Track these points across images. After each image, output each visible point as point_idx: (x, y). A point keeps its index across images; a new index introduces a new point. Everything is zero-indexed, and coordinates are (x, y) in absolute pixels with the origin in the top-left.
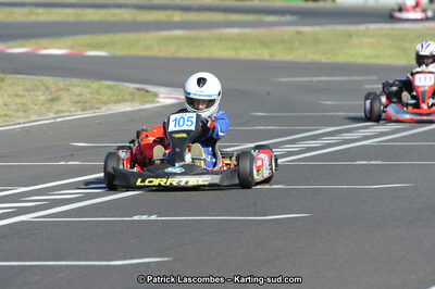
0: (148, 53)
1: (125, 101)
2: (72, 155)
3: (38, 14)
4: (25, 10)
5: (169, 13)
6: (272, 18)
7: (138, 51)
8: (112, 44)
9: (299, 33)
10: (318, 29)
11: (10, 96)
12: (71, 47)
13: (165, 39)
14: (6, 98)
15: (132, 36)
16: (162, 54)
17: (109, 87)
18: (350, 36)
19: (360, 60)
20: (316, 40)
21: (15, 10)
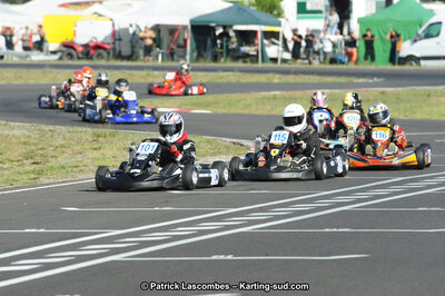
0: (246, 112)
1: (220, 153)
2: (166, 202)
3: (154, 77)
4: (144, 73)
5: (270, 75)
6: (361, 80)
7: (239, 110)
8: (216, 103)
9: (382, 93)
10: (400, 89)
11: (119, 149)
12: (180, 107)
13: (263, 98)
14: (115, 151)
15: (234, 96)
16: (259, 112)
17: (208, 141)
18: (429, 95)
19: (436, 117)
20: (398, 99)
21: (135, 72)
